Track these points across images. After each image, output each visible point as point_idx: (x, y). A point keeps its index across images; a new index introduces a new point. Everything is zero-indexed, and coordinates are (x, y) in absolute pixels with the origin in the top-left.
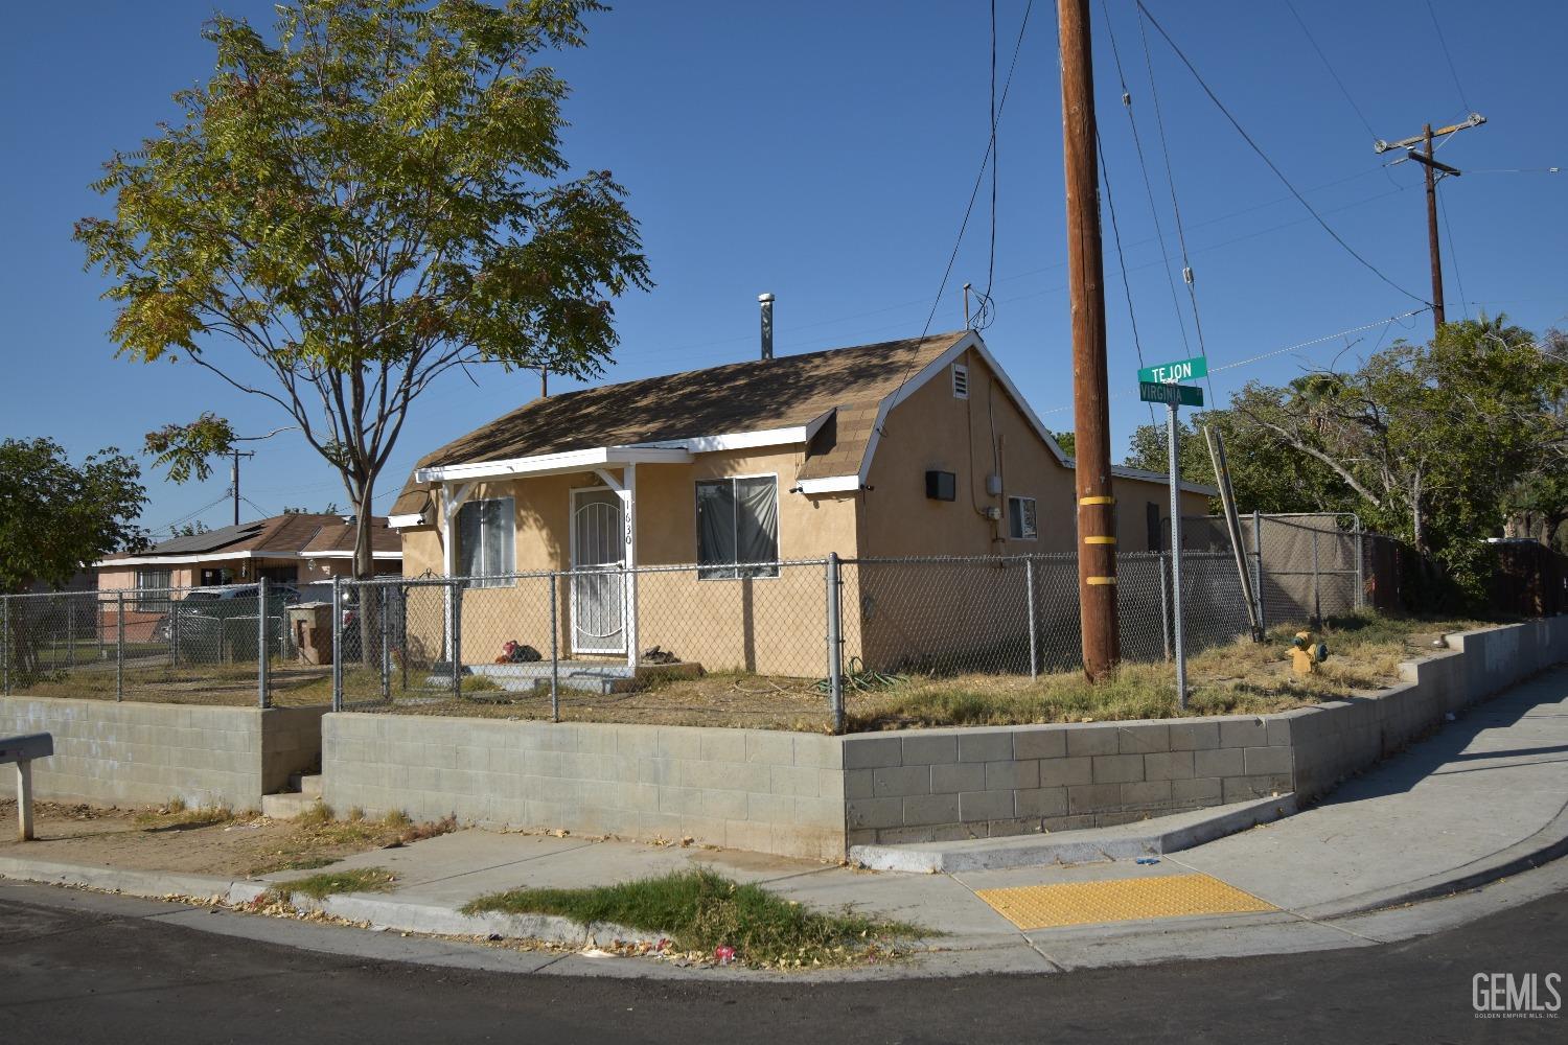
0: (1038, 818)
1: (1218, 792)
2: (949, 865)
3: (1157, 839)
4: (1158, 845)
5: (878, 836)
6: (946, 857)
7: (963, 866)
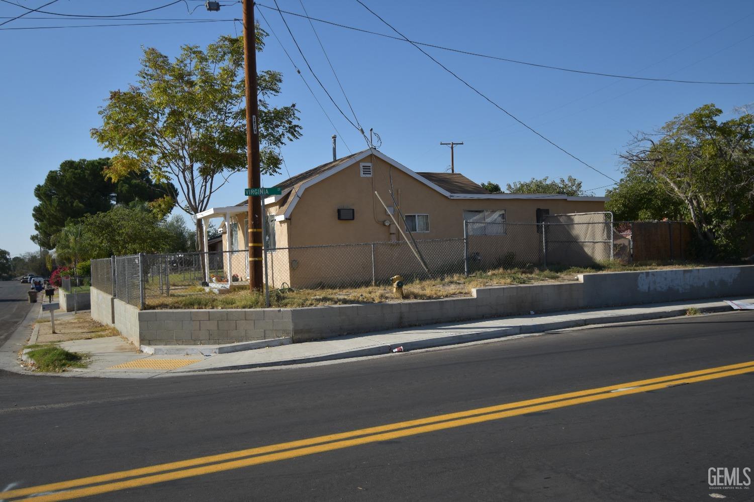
0: (199, 340)
1: (263, 335)
2: (156, 352)
3: (217, 349)
4: (217, 351)
5: (149, 342)
6: (155, 349)
7: (160, 353)
